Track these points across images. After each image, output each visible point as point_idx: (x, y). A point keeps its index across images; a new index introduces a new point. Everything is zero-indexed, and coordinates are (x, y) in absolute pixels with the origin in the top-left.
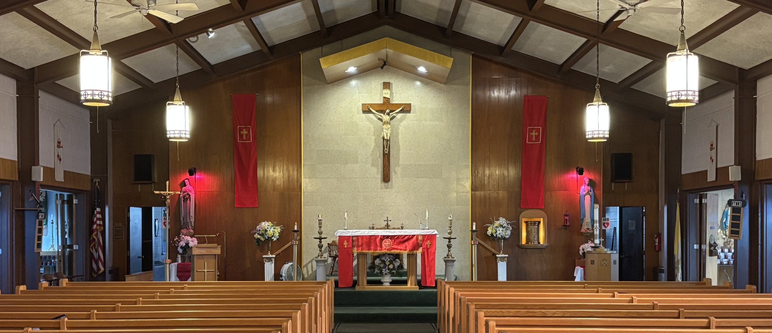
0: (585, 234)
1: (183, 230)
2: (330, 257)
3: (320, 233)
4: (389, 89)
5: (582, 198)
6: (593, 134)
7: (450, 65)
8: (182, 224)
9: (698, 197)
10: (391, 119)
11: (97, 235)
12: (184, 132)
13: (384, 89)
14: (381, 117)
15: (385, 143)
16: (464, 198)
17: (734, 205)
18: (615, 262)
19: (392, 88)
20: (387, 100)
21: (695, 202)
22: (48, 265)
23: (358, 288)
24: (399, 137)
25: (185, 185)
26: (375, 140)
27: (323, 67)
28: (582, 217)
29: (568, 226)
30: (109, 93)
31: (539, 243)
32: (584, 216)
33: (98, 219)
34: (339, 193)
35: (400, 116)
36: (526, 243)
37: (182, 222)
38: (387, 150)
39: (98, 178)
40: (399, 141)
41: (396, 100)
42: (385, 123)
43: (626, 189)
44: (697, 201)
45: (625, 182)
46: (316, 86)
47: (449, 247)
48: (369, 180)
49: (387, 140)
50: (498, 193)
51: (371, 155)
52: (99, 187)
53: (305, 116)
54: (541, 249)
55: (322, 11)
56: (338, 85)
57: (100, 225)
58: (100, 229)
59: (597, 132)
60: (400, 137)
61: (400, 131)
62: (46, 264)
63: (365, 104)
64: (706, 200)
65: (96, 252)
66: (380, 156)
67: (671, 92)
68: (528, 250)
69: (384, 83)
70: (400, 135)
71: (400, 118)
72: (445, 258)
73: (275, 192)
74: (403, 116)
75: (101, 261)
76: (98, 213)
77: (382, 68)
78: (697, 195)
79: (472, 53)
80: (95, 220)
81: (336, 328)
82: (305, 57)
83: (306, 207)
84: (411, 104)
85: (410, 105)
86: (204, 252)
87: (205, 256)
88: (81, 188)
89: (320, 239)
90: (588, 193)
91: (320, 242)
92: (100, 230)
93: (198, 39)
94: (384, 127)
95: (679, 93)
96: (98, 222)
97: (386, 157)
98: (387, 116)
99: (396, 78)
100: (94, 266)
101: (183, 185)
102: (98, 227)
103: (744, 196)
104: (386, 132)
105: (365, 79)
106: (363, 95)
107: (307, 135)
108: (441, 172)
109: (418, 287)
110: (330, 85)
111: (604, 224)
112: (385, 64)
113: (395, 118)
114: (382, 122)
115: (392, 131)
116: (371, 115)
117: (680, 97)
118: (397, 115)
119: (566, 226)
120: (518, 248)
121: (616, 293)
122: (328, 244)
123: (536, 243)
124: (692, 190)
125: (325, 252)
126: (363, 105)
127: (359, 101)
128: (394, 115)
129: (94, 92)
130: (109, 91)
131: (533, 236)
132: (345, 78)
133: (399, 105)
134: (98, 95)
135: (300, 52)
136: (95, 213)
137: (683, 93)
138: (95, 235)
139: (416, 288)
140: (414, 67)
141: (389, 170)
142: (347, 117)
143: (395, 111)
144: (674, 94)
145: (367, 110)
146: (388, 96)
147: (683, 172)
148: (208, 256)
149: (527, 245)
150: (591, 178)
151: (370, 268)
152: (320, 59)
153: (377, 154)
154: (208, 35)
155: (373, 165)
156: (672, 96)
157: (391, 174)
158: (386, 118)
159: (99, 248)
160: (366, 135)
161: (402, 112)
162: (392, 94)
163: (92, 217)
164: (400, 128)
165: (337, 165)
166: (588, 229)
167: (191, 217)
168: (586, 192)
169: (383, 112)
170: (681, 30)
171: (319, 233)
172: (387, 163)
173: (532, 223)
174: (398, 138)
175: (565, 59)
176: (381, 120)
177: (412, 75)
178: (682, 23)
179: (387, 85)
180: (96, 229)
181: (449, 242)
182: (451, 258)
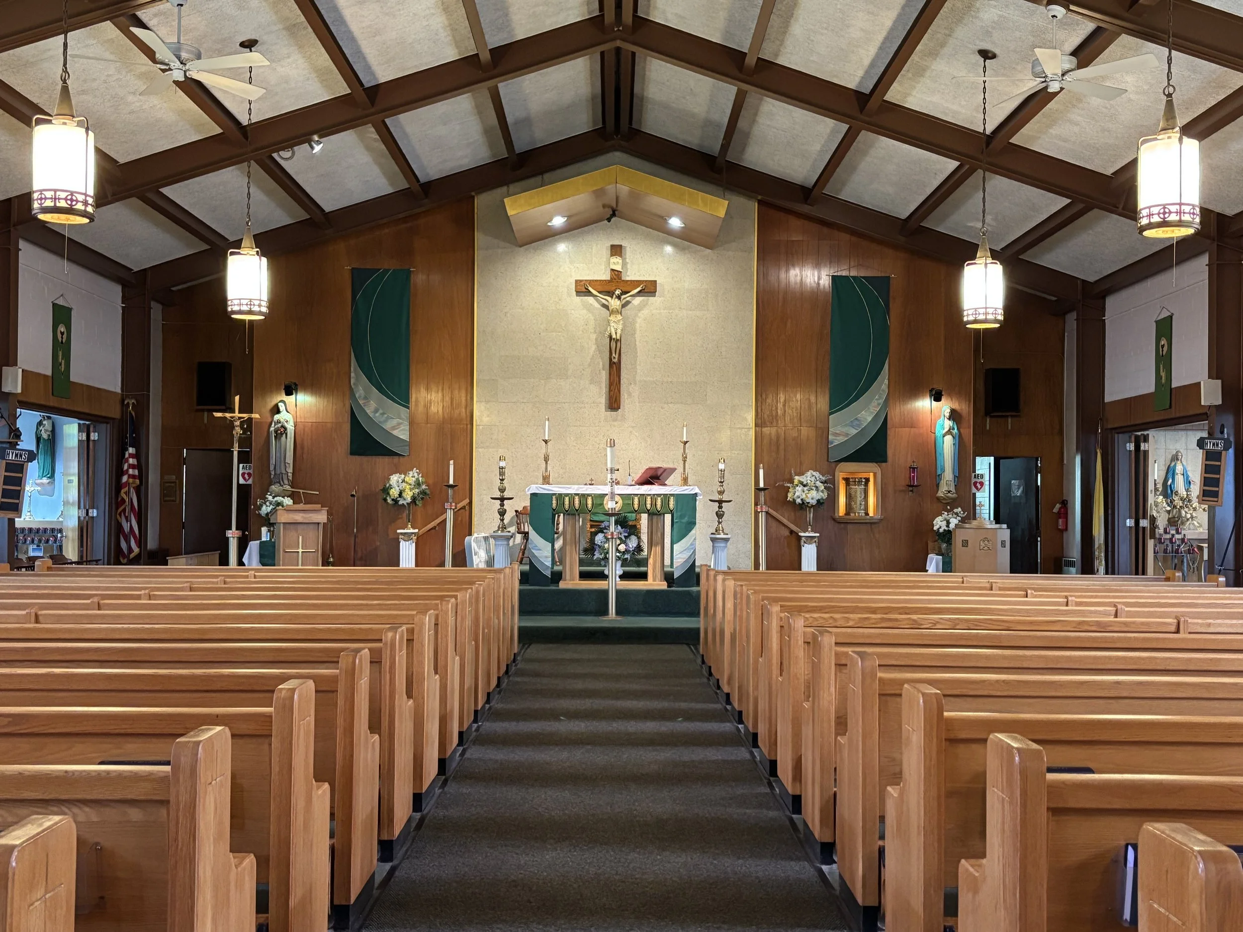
0: (944, 499)
1: (273, 486)
2: (519, 533)
3: (502, 490)
4: (621, 256)
5: (939, 441)
6: (976, 314)
7: (722, 213)
8: (272, 476)
9: (1133, 439)
10: (624, 306)
11: (127, 493)
12: (258, 302)
13: (612, 255)
14: (606, 303)
15: (613, 344)
16: (743, 437)
17: (1209, 446)
18: (1003, 544)
19: (625, 255)
20: (616, 275)
21: (1128, 449)
22: (50, 542)
23: (562, 585)
24: (636, 335)
25: (278, 412)
26: (596, 339)
27: (511, 212)
28: (939, 472)
29: (916, 486)
30: (88, 198)
31: (867, 514)
32: (943, 470)
33: (131, 466)
34: (535, 428)
35: (637, 301)
36: (846, 514)
37: (273, 473)
38: (617, 357)
39: (132, 398)
40: (637, 343)
41: (631, 275)
42: (612, 312)
43: (1010, 428)
44: (1131, 447)
45: (1007, 416)
46: (500, 251)
47: (720, 515)
48: (586, 405)
49: (617, 341)
50: (799, 431)
51: (589, 365)
52: (133, 414)
53: (480, 298)
54: (872, 523)
55: (510, 119)
56: (535, 249)
57: (133, 477)
58: (133, 483)
59: (983, 311)
60: (638, 335)
61: (637, 325)
62: (47, 541)
63: (581, 281)
64: (1146, 445)
65: (127, 522)
66: (603, 365)
67: (1149, 208)
68: (850, 527)
69: (613, 247)
70: (638, 332)
71: (639, 304)
72: (712, 534)
73: (429, 425)
74: (643, 300)
75: (135, 537)
76: (131, 456)
77: (609, 220)
78: (1130, 437)
79: (760, 197)
80: (126, 467)
81: (523, 651)
82: (482, 201)
83: (480, 450)
84: (656, 281)
85: (654, 283)
86: (299, 517)
87: (300, 527)
88: (103, 414)
89: (502, 499)
90: (949, 432)
91: (502, 505)
92: (134, 485)
93: (293, 154)
94: (612, 318)
95: (1164, 208)
96: (131, 471)
97: (615, 368)
98: (617, 300)
99: (633, 239)
100: (124, 545)
101: (276, 410)
102: (131, 480)
103: (1225, 432)
104: (616, 327)
105: (581, 239)
106: (578, 265)
107: (484, 331)
108: (706, 395)
109: (665, 583)
110: (522, 249)
111: (975, 483)
112: (614, 215)
113: (631, 304)
114: (609, 310)
115: (624, 325)
116: (591, 300)
117: (1167, 215)
118: (633, 300)
119: (912, 486)
120: (833, 522)
121: (1029, 592)
122: (516, 511)
123: (862, 513)
124: (1121, 427)
125: (510, 524)
126: (576, 281)
127: (571, 276)
128: (628, 299)
129: (58, 193)
130: (88, 193)
131: (858, 503)
132: (547, 236)
133: (636, 283)
134: (66, 199)
135: (473, 194)
136: (127, 456)
137: (1173, 208)
138: (125, 493)
139: (663, 586)
140: (662, 217)
141: (619, 391)
142: (551, 302)
143: (629, 292)
144: (1155, 210)
145: (583, 289)
146: (618, 268)
147: (1108, 399)
148: (305, 526)
149: (848, 517)
150: (954, 407)
151: (586, 551)
152: (506, 200)
153: (598, 363)
154: (312, 148)
155: (592, 382)
156: (1150, 215)
157: (622, 397)
158: (614, 303)
159: (132, 515)
160: (581, 332)
161: (641, 294)
162: (624, 264)
163: (122, 462)
164: (639, 320)
165: (532, 380)
166: (949, 492)
167: (287, 465)
168: (946, 430)
169: (610, 294)
170: (1167, 93)
171: (500, 490)
172: (616, 379)
173: (855, 482)
174: (635, 338)
175: (912, 208)
176: (606, 307)
177: (660, 234)
178: (1169, 80)
179: (616, 250)
180: (127, 483)
181: (720, 507)
182: (722, 536)
